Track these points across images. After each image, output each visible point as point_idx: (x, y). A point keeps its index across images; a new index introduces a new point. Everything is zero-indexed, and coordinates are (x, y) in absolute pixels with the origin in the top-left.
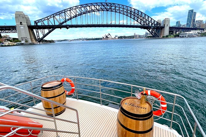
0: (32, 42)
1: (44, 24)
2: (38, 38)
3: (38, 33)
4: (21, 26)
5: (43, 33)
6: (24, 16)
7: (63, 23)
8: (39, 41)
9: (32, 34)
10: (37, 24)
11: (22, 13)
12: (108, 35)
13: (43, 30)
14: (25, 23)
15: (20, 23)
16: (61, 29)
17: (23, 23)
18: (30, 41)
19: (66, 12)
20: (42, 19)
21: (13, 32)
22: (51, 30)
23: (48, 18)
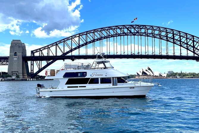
0: (23, 78)
1: (43, 54)
2: (32, 72)
3: (32, 66)
4: (15, 57)
5: (39, 66)
6: (20, 45)
7: (68, 52)
8: (32, 76)
9: (25, 67)
10: (33, 55)
11: (19, 42)
12: (147, 71)
13: (40, 61)
14: (20, 54)
15: (14, 54)
16: (64, 61)
17: (18, 54)
18: (21, 77)
19: (73, 38)
20: (41, 48)
21: (3, 65)
22: (50, 61)
23: (49, 46)
